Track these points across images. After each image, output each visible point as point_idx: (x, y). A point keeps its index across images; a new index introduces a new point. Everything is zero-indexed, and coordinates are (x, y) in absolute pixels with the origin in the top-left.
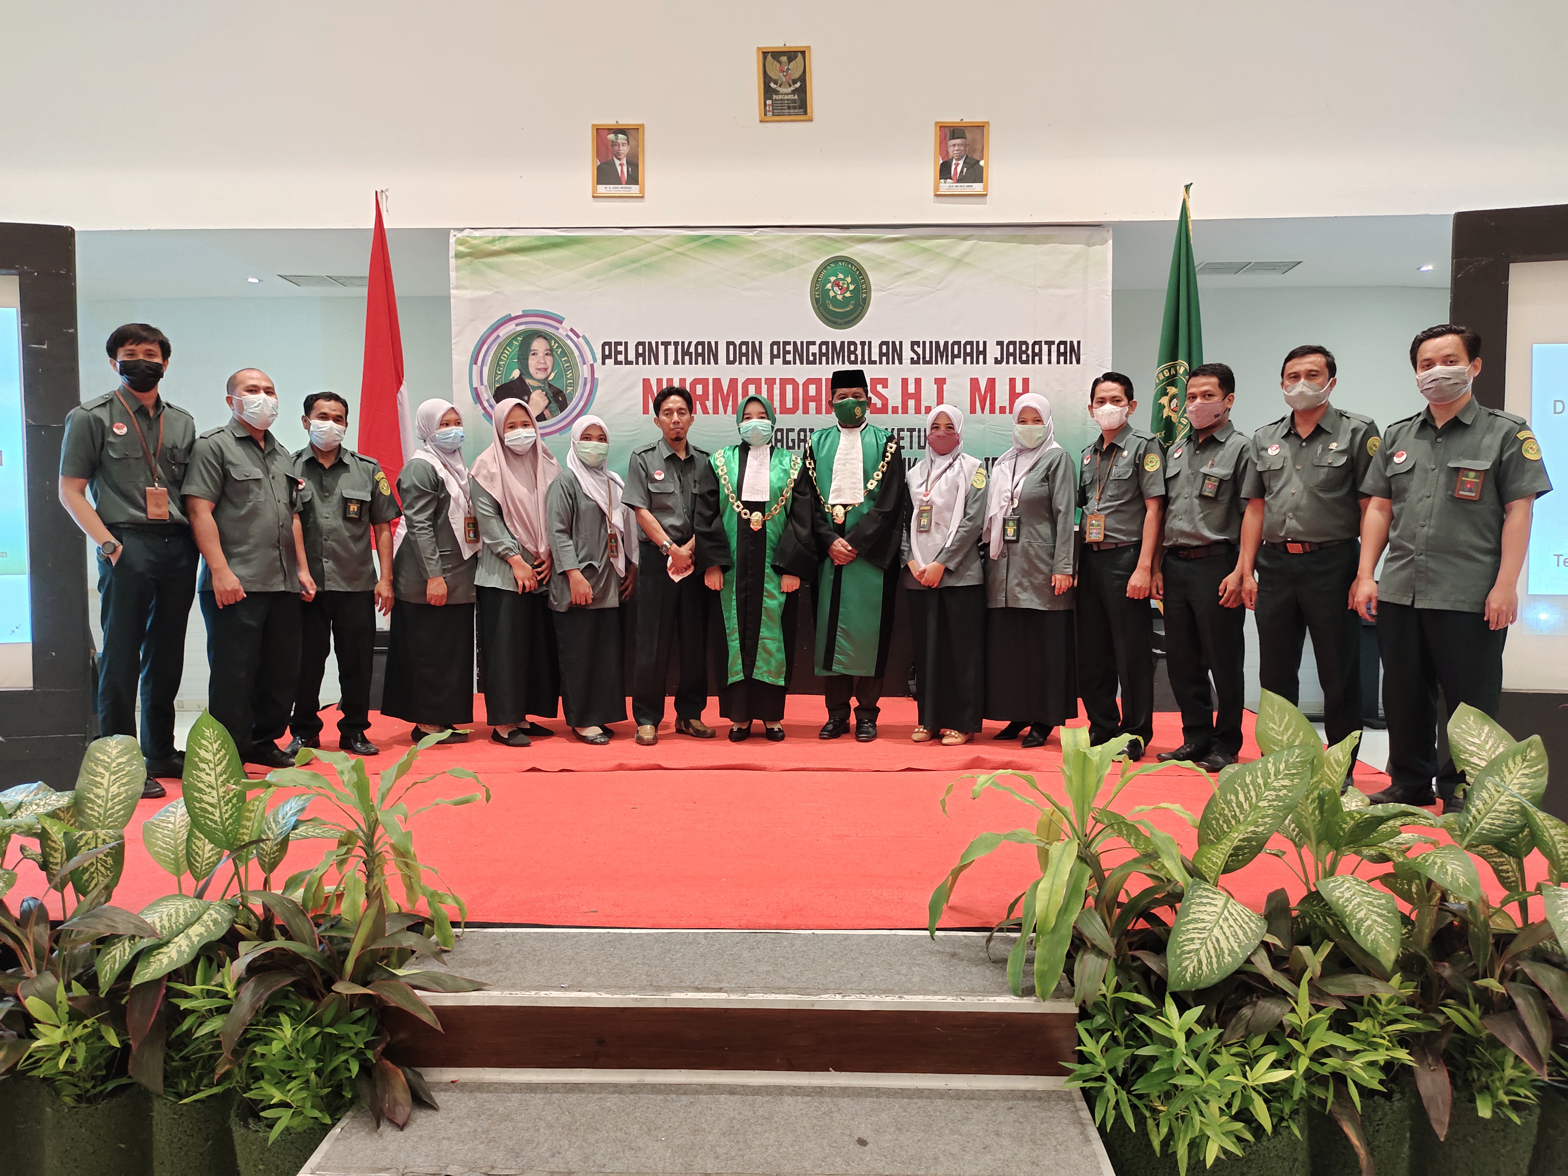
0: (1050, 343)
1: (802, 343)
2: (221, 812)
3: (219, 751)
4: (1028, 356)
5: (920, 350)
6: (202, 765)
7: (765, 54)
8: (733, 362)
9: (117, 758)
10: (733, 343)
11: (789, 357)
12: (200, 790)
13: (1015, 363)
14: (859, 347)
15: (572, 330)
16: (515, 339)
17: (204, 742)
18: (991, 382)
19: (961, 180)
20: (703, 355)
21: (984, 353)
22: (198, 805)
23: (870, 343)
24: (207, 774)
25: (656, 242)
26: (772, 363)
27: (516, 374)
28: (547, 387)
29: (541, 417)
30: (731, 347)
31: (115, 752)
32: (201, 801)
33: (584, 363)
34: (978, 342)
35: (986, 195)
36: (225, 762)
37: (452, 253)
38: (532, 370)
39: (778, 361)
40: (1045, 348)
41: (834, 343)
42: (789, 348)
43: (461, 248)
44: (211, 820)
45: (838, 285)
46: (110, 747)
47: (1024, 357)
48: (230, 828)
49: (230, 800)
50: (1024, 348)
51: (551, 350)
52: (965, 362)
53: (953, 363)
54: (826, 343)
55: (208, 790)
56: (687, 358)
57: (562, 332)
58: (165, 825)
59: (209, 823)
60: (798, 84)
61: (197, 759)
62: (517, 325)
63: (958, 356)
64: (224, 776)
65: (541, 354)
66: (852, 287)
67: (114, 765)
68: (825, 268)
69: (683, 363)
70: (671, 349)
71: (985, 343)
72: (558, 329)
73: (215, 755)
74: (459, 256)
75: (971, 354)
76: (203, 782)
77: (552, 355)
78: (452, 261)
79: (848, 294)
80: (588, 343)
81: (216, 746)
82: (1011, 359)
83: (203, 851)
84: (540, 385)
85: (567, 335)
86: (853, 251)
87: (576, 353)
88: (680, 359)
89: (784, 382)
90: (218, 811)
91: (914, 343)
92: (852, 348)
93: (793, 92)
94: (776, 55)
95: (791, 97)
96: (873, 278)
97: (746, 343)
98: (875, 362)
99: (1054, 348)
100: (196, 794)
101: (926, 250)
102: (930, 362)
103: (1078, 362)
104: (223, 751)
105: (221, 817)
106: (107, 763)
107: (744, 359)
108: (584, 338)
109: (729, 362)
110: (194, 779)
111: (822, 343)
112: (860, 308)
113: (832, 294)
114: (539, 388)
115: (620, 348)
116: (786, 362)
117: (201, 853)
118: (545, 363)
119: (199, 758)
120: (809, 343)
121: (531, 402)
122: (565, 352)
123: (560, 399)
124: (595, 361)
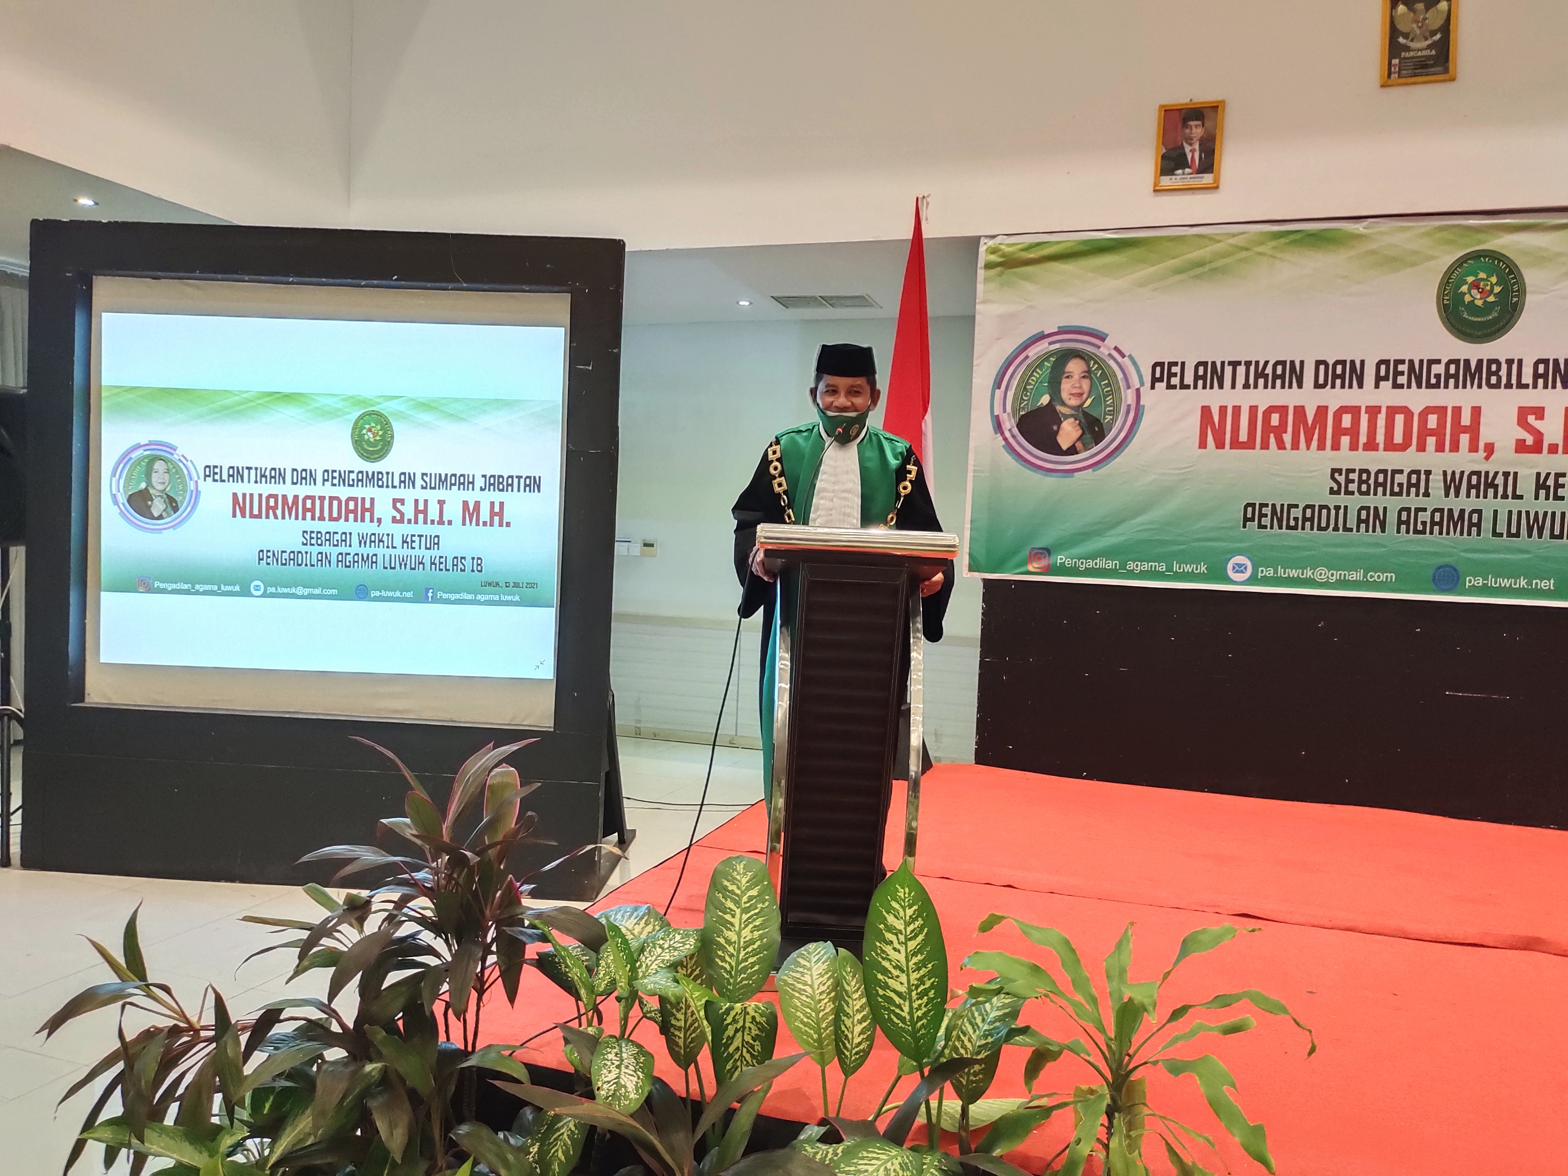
1: (1421, 361)
2: (911, 1007)
3: (913, 920)
6: (889, 936)
8: (1323, 386)
10: (1324, 362)
11: (1402, 380)
12: (885, 972)
14: (1504, 367)
15: (1116, 349)
16: (1047, 359)
17: (894, 904)
20: (1282, 377)
22: (881, 992)
23: (1520, 362)
24: (895, 949)
25: (1234, 241)
26: (1377, 386)
27: (1045, 400)
28: (1081, 415)
30: (1322, 368)
32: (886, 987)
33: (1129, 387)
36: (921, 937)
37: (981, 263)
38: (1065, 395)
39: (1386, 385)
41: (1467, 362)
42: (1403, 368)
43: (993, 258)
44: (898, 1016)
45: (1478, 288)
46: (738, 874)
48: (923, 1031)
49: (925, 993)
51: (1089, 372)
54: (1456, 362)
55: (896, 972)
56: (1261, 381)
57: (1104, 351)
58: (800, 986)
59: (895, 1020)
60: (1438, 36)
61: (882, 926)
62: (1050, 344)
64: (920, 957)
65: (1076, 377)
66: (1497, 289)
67: (745, 899)
68: (1460, 266)
69: (1256, 387)
70: (1241, 370)
72: (1099, 347)
73: (907, 924)
74: (989, 266)
76: (890, 960)
77: (1091, 379)
78: (981, 273)
79: (1491, 299)
80: (1134, 363)
81: (909, 912)
84: (1073, 412)
85: (1110, 355)
86: (1502, 243)
87: (1120, 375)
88: (1251, 381)
90: (907, 1003)
92: (1494, 367)
93: (1429, 47)
95: (1425, 53)
96: (1531, 277)
97: (1343, 363)
98: (1526, 386)
100: (880, 976)
104: (920, 921)
105: (911, 1013)
106: (737, 895)
107: (1338, 382)
108: (1130, 357)
109: (1317, 386)
110: (877, 954)
111: (1450, 362)
112: (1508, 316)
113: (1467, 298)
114: (1071, 416)
115: (1175, 369)
116: (1396, 386)
117: (850, 1036)
118: (1081, 387)
119: (886, 925)
120: (1431, 362)
121: (1061, 432)
122: (1106, 375)
123: (1097, 429)
124: (1142, 384)
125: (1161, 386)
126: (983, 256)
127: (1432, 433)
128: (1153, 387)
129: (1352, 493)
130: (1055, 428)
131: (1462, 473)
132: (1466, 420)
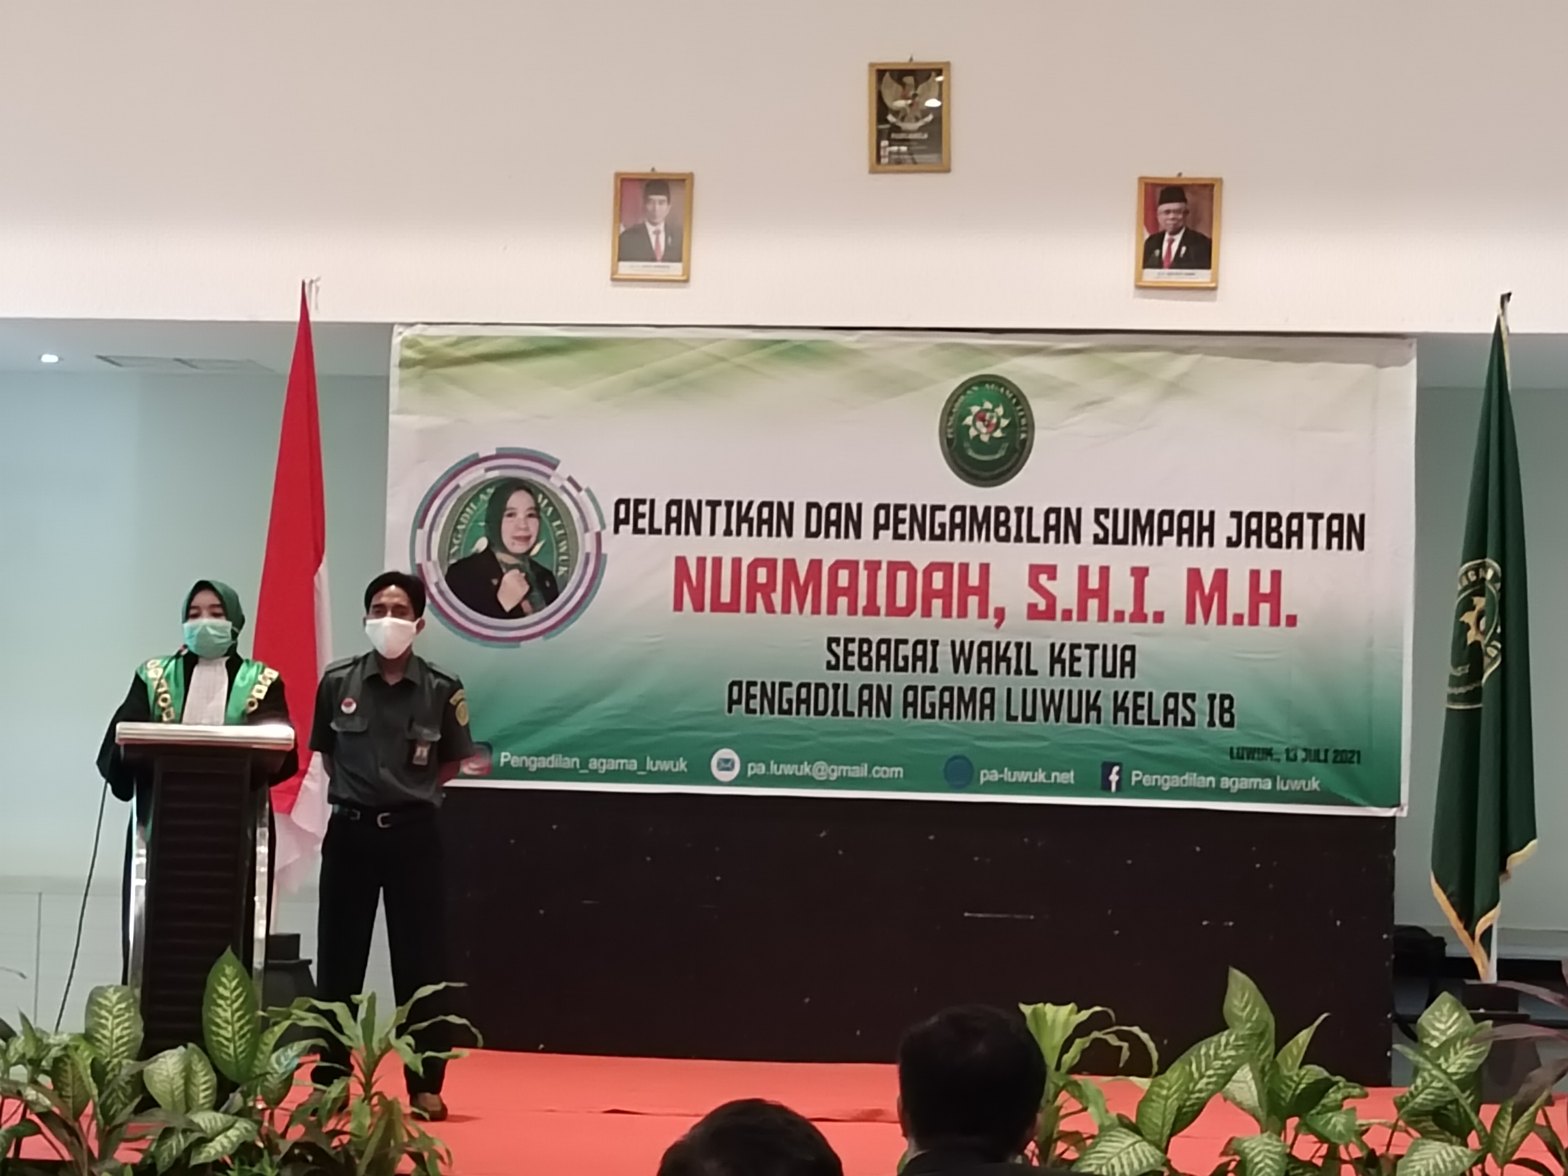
0: (1316, 517)
1: (924, 507)
4: (1280, 536)
5: (1108, 523)
8: (816, 534)
10: (816, 505)
11: (904, 529)
13: (1259, 545)
14: (1013, 517)
15: (570, 480)
16: (483, 491)
18: (1221, 575)
19: (1179, 263)
20: (769, 522)
21: (1210, 529)
23: (1030, 510)
25: (708, 348)
26: (876, 536)
27: (482, 544)
28: (527, 565)
29: (517, 612)
30: (814, 512)
33: (587, 531)
34: (1201, 513)
35: (1215, 288)
37: (395, 359)
38: (506, 539)
39: (886, 535)
40: (1308, 524)
41: (974, 509)
42: (905, 514)
43: (410, 353)
45: (983, 420)
47: (1274, 537)
50: (1274, 522)
51: (537, 508)
52: (1179, 543)
53: (1160, 543)
54: (962, 509)
56: (745, 527)
57: (555, 482)
62: (488, 470)
63: (1169, 533)
65: (521, 515)
66: (1004, 423)
68: (964, 393)
69: (739, 533)
70: (721, 511)
71: (1212, 514)
72: (548, 477)
74: (404, 364)
75: (1190, 531)
77: (539, 517)
78: (395, 374)
79: (998, 434)
80: (593, 500)
82: (1254, 539)
84: (517, 562)
85: (563, 488)
86: (1008, 367)
87: (575, 515)
88: (734, 527)
89: (894, 567)
91: (1098, 512)
92: (1002, 516)
96: (1039, 408)
97: (838, 506)
98: (1037, 540)
99: (1322, 524)
102: (1124, 541)
103: (1361, 547)
107: (833, 530)
108: (588, 491)
109: (809, 534)
111: (955, 509)
112: (1016, 455)
113: (973, 433)
114: (515, 566)
115: (643, 509)
116: (897, 536)
118: (527, 529)
120: (935, 508)
121: (502, 588)
122: (558, 513)
123: (548, 584)
124: (603, 526)
125: (626, 530)
126: (397, 352)
127: (938, 594)
128: (616, 531)
129: (852, 668)
130: (495, 582)
131: (972, 644)
132: (974, 580)
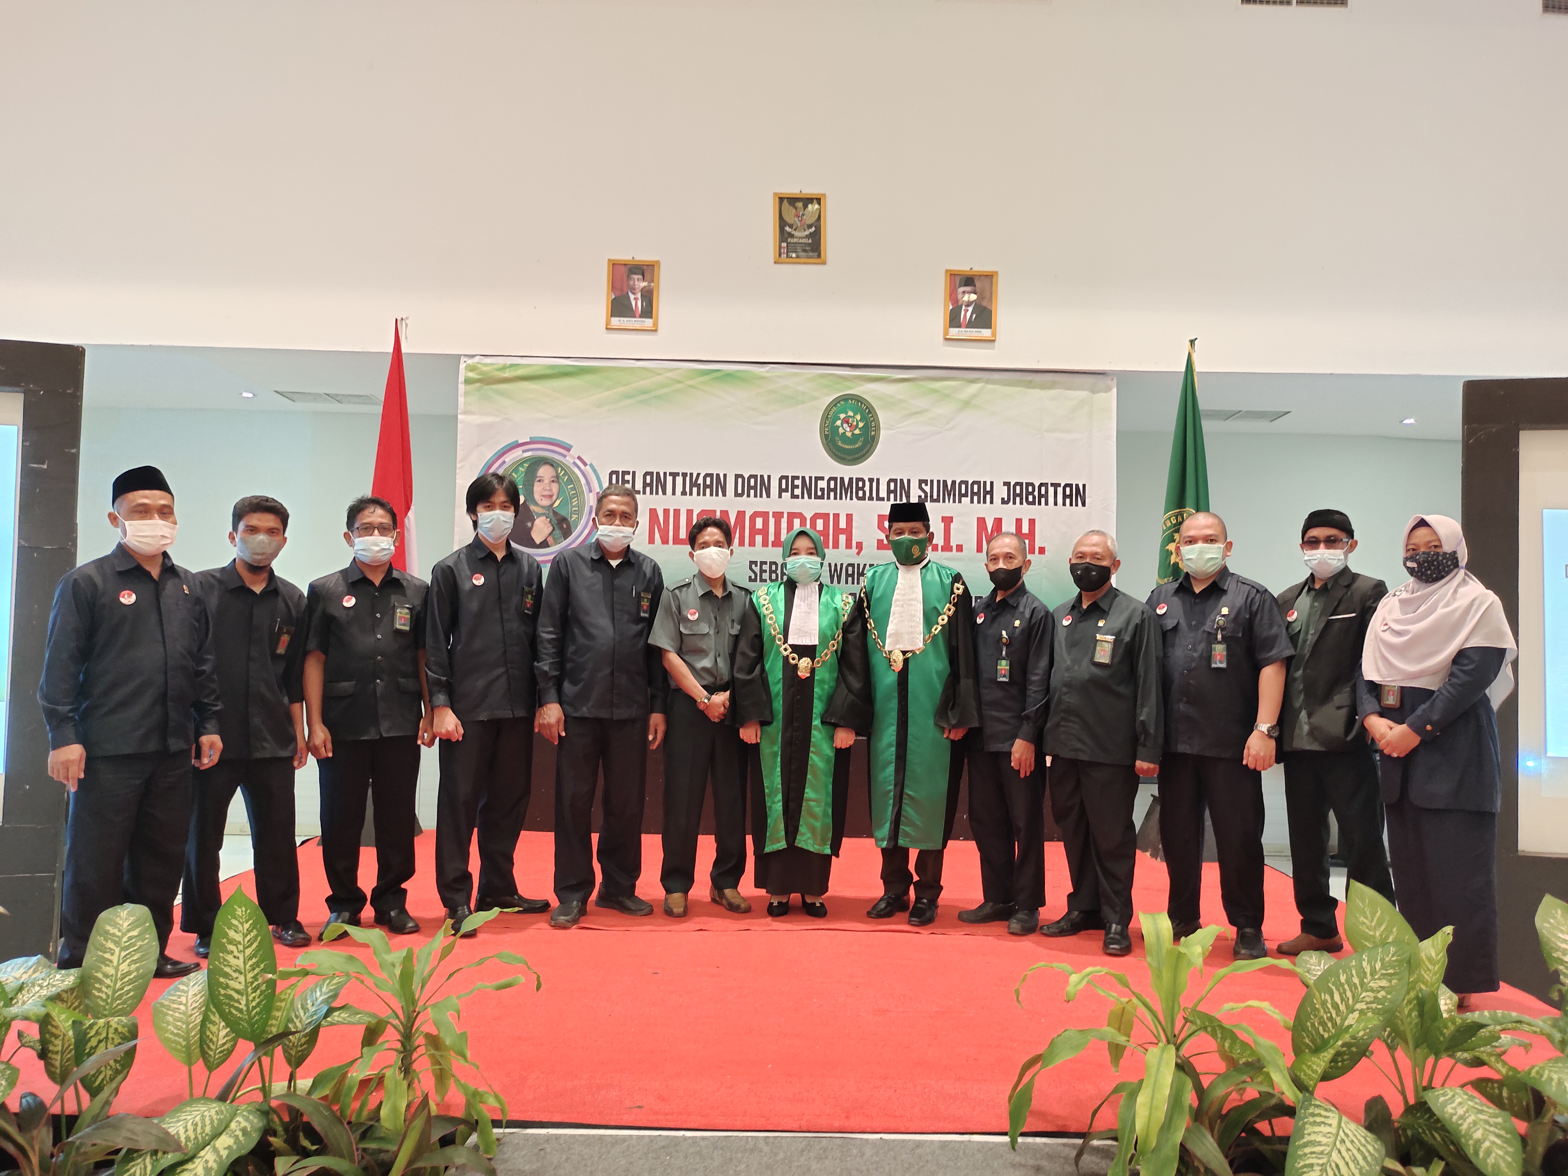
0: (1056, 486)
1: (810, 478)
2: (247, 1000)
3: (249, 931)
4: (1034, 498)
5: (927, 489)
6: (231, 947)
7: (781, 199)
8: (741, 495)
9: (128, 931)
10: (742, 476)
11: (797, 492)
12: (226, 975)
13: (1021, 503)
14: (867, 484)
15: (579, 458)
16: (521, 465)
17: (234, 922)
18: (998, 522)
19: (971, 325)
20: (711, 487)
21: (991, 492)
22: (223, 992)
23: (878, 480)
24: (235, 957)
25: (669, 374)
26: (780, 496)
28: (551, 514)
29: (544, 544)
30: (740, 480)
31: (126, 924)
32: (227, 987)
33: (591, 491)
34: (985, 483)
35: (994, 341)
36: (255, 945)
37: (461, 378)
38: (537, 496)
39: (786, 495)
40: (1051, 490)
41: (842, 479)
42: (798, 482)
43: (471, 375)
44: (237, 1009)
45: (847, 423)
46: (121, 919)
47: (1030, 498)
48: (257, 1018)
49: (258, 987)
50: (1030, 489)
51: (557, 477)
52: (972, 502)
53: (960, 502)
54: (835, 479)
55: (235, 975)
56: (695, 490)
57: (569, 460)
58: (176, 1006)
59: (234, 1012)
60: (813, 229)
61: (225, 940)
62: (524, 451)
63: (966, 495)
64: (254, 960)
65: (547, 481)
66: (861, 425)
67: (125, 939)
68: (835, 405)
69: (691, 494)
70: (679, 480)
71: (992, 483)
72: (565, 456)
73: (245, 936)
74: (468, 381)
75: (978, 494)
76: (231, 966)
77: (558, 482)
78: (462, 387)
79: (857, 432)
80: (595, 471)
81: (247, 926)
82: (1018, 499)
83: (218, 1037)
84: (544, 511)
85: (574, 463)
86: (864, 390)
87: (583, 481)
88: (688, 490)
89: (792, 516)
90: (244, 998)
91: (921, 482)
92: (860, 484)
93: (807, 237)
94: (793, 201)
95: (804, 241)
96: (882, 416)
97: (755, 477)
98: (883, 499)
99: (1060, 490)
100: (222, 980)
101: (935, 391)
102: (938, 500)
103: (1084, 504)
104: (255, 932)
105: (247, 1005)
106: (118, 937)
107: (752, 492)
108: (592, 466)
109: (737, 495)
110: (220, 963)
111: (830, 479)
112: (869, 446)
113: (841, 431)
114: (543, 514)
115: (627, 477)
116: (794, 496)
117: (215, 1039)
118: (551, 490)
119: (228, 939)
120: (818, 479)
121: (534, 528)
122: (572, 480)
123: (565, 526)
124: (601, 489)
126: (463, 373)
130: (529, 524)
131: (842, 564)
132: (843, 524)
